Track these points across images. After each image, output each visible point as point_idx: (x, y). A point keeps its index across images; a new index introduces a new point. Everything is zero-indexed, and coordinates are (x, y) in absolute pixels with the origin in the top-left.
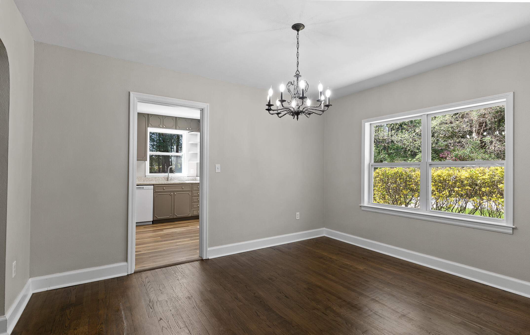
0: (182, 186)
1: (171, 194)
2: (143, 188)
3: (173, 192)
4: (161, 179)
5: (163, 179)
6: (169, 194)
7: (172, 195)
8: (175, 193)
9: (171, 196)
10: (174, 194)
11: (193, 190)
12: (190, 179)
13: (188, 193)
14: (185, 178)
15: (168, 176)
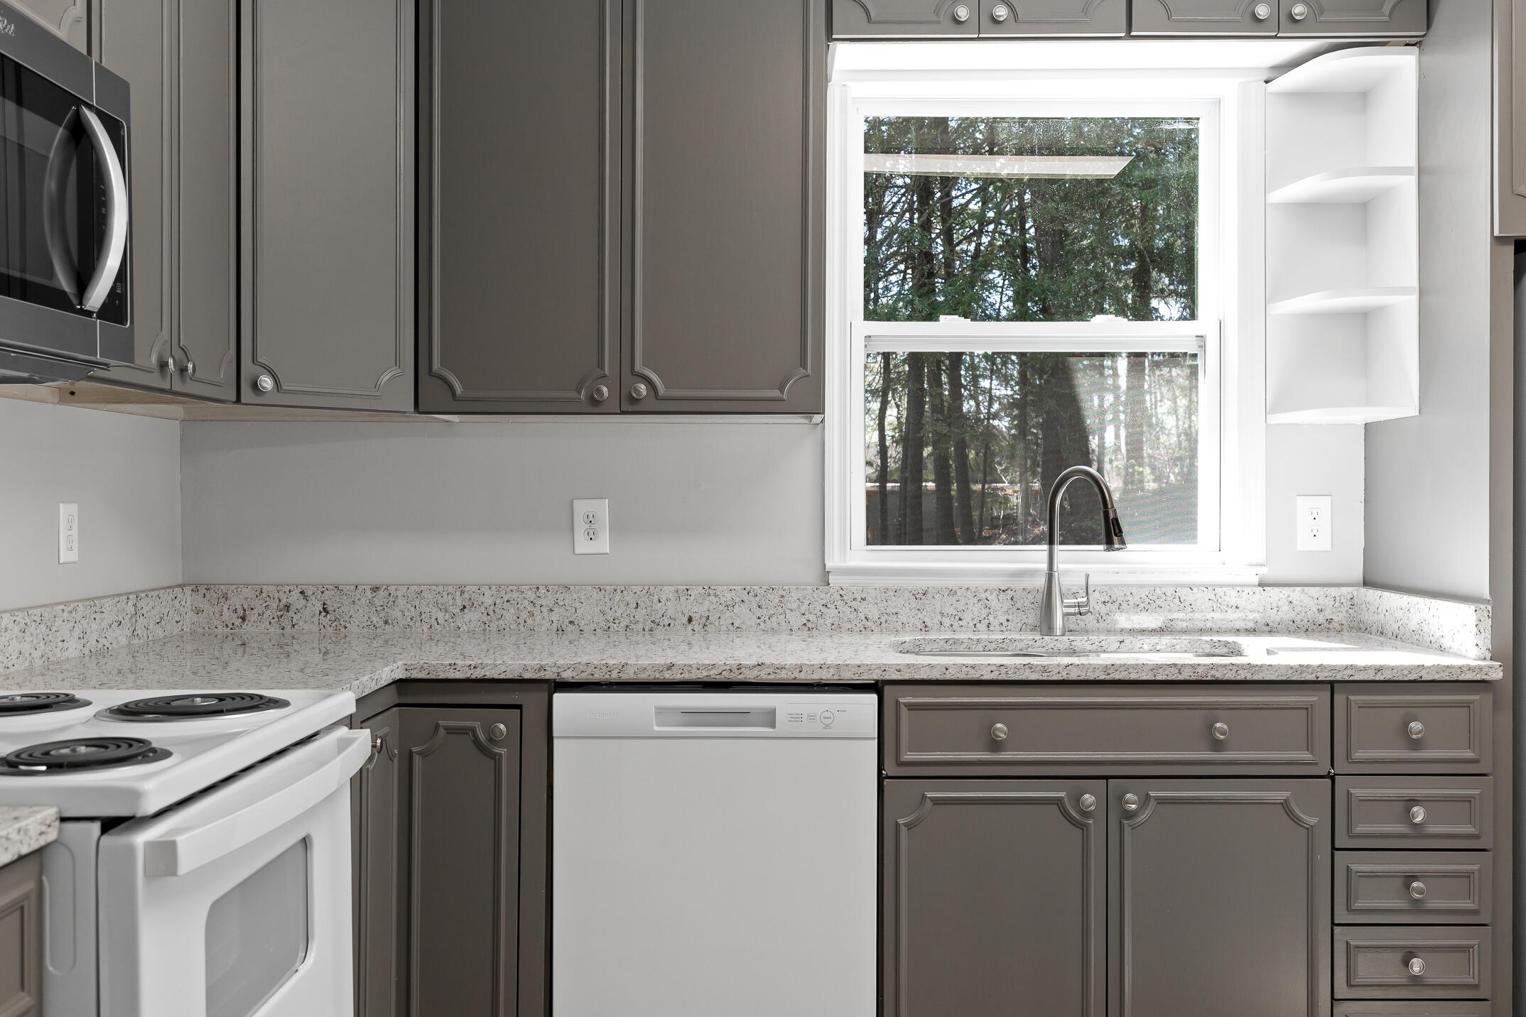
0: (1212, 707)
1: (1077, 799)
2: (769, 718)
3: (1104, 777)
4: (976, 610)
5: (1000, 606)
6: (1058, 802)
7: (1085, 814)
8: (1120, 798)
9: (1083, 827)
10: (1111, 803)
11: (1341, 766)
12: (1286, 614)
13: (1285, 805)
14: (1232, 597)
15: (1041, 582)
